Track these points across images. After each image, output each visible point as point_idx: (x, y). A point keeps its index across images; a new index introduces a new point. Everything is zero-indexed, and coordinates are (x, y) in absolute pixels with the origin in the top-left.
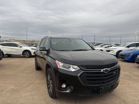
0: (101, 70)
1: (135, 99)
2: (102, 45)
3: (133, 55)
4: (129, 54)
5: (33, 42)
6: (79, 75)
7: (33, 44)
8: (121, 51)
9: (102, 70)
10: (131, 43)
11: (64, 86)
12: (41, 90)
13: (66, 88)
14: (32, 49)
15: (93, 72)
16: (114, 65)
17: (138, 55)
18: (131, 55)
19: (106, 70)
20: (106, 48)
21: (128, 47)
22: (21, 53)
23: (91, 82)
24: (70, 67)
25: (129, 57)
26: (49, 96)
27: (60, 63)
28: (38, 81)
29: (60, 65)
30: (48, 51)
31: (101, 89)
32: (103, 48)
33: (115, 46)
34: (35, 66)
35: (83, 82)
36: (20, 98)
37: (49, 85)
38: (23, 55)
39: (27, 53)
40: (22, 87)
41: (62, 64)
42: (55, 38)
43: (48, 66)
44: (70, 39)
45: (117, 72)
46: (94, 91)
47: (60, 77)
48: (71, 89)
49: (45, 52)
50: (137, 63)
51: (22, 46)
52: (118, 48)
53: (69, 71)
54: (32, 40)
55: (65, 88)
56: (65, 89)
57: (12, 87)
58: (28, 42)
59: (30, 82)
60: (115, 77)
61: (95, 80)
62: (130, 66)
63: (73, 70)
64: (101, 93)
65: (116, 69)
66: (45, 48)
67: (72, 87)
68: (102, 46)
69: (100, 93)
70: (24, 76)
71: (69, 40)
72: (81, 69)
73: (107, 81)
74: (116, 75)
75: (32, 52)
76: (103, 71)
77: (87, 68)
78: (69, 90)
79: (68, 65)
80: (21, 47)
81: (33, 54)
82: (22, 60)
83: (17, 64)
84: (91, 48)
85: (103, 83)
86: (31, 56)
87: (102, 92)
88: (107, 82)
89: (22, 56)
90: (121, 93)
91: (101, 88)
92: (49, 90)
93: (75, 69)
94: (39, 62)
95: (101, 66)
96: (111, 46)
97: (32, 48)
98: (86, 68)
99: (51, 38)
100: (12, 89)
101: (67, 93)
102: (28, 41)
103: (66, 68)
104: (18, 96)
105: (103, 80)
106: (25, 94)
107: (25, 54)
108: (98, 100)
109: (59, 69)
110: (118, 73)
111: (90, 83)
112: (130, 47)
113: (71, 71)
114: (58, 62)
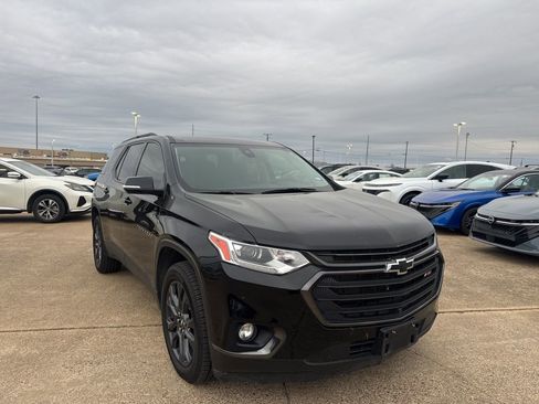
0: (384, 267)
1: (492, 362)
2: (344, 170)
3: (459, 207)
4: (446, 204)
5: (65, 155)
6: (306, 287)
7: (64, 167)
8: (417, 193)
9: (389, 266)
10: (449, 165)
11: (246, 332)
12: (138, 355)
13: (258, 341)
14: (73, 186)
15: (358, 275)
16: (426, 245)
17: (479, 206)
18: (454, 206)
19: (402, 266)
20: (358, 180)
21: (440, 178)
22: (22, 204)
23: (349, 311)
24: (268, 258)
25: (447, 216)
26: (174, 374)
27: (229, 242)
28: (117, 319)
29: (231, 250)
30: (164, 196)
31: (387, 336)
32: (350, 182)
33: (392, 175)
34: (96, 257)
35: (322, 312)
36: (53, 393)
37: (175, 330)
38: (29, 211)
39: (47, 202)
40: (51, 344)
41: (238, 247)
42: (186, 140)
43: (170, 255)
44: (246, 149)
45: (433, 271)
46: (359, 347)
47: (230, 297)
48: (277, 341)
49: (152, 199)
50: (476, 234)
51: (25, 173)
52: (407, 184)
53: (269, 271)
54: (59, 149)
55: (251, 340)
56: (252, 343)
57: (10, 349)
58: (45, 157)
59: (82, 324)
60: (427, 291)
61: (365, 303)
62: (452, 247)
63: (284, 269)
64: (386, 351)
65: (432, 260)
66: (150, 180)
67: (281, 335)
68: (344, 175)
69: (384, 350)
70: (53, 299)
71: (244, 153)
72: (313, 263)
73: (404, 304)
74: (432, 282)
75: (72, 197)
76: (393, 267)
77: (337, 259)
78: (270, 345)
79: (259, 251)
80: (22, 177)
81: (73, 207)
82: (30, 231)
83: (12, 249)
84: (326, 183)
85: (394, 312)
86: (66, 216)
87: (387, 346)
88: (404, 309)
89: (26, 214)
90: (440, 346)
91: (384, 331)
92: (175, 351)
93: (288, 262)
94: (115, 240)
95: (385, 250)
96: (377, 176)
97: (72, 184)
98: (331, 259)
99: (173, 141)
100: (11, 357)
101: (261, 359)
102: (42, 152)
103: (255, 260)
104: (42, 387)
105: (392, 300)
106: (75, 376)
107: (42, 208)
108: (368, 378)
109: (224, 266)
110: (436, 273)
111: (346, 315)
112: (446, 177)
113: (274, 272)
114: (218, 240)
